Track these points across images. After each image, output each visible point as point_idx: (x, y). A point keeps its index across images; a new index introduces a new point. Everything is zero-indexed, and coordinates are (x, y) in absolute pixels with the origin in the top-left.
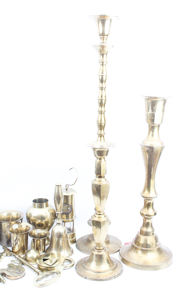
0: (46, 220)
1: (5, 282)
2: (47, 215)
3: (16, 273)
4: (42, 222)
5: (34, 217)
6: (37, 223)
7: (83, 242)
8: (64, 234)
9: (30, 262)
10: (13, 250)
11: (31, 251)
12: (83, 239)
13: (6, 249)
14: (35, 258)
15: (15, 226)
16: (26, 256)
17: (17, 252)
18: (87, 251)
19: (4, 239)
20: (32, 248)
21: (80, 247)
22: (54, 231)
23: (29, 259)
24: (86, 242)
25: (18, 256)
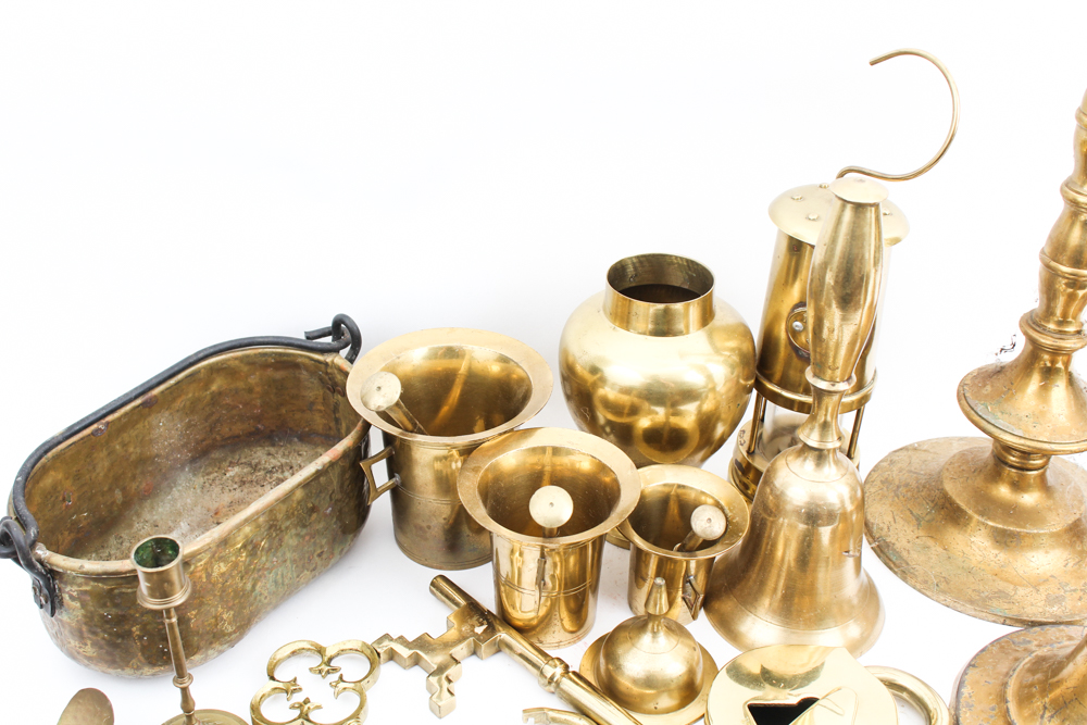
0: (708, 406)
2: (710, 377)
4: (674, 420)
5: (627, 391)
6: (644, 423)
7: (912, 513)
8: (850, 507)
9: (649, 713)
10: (510, 610)
11: (646, 638)
12: (898, 487)
13: (462, 602)
14: (673, 686)
15: (552, 504)
16: (611, 667)
17: (535, 622)
18: (970, 591)
19: (429, 527)
20: (653, 628)
21: (905, 554)
22: (782, 493)
23: (636, 690)
24: (933, 519)
25: (559, 670)
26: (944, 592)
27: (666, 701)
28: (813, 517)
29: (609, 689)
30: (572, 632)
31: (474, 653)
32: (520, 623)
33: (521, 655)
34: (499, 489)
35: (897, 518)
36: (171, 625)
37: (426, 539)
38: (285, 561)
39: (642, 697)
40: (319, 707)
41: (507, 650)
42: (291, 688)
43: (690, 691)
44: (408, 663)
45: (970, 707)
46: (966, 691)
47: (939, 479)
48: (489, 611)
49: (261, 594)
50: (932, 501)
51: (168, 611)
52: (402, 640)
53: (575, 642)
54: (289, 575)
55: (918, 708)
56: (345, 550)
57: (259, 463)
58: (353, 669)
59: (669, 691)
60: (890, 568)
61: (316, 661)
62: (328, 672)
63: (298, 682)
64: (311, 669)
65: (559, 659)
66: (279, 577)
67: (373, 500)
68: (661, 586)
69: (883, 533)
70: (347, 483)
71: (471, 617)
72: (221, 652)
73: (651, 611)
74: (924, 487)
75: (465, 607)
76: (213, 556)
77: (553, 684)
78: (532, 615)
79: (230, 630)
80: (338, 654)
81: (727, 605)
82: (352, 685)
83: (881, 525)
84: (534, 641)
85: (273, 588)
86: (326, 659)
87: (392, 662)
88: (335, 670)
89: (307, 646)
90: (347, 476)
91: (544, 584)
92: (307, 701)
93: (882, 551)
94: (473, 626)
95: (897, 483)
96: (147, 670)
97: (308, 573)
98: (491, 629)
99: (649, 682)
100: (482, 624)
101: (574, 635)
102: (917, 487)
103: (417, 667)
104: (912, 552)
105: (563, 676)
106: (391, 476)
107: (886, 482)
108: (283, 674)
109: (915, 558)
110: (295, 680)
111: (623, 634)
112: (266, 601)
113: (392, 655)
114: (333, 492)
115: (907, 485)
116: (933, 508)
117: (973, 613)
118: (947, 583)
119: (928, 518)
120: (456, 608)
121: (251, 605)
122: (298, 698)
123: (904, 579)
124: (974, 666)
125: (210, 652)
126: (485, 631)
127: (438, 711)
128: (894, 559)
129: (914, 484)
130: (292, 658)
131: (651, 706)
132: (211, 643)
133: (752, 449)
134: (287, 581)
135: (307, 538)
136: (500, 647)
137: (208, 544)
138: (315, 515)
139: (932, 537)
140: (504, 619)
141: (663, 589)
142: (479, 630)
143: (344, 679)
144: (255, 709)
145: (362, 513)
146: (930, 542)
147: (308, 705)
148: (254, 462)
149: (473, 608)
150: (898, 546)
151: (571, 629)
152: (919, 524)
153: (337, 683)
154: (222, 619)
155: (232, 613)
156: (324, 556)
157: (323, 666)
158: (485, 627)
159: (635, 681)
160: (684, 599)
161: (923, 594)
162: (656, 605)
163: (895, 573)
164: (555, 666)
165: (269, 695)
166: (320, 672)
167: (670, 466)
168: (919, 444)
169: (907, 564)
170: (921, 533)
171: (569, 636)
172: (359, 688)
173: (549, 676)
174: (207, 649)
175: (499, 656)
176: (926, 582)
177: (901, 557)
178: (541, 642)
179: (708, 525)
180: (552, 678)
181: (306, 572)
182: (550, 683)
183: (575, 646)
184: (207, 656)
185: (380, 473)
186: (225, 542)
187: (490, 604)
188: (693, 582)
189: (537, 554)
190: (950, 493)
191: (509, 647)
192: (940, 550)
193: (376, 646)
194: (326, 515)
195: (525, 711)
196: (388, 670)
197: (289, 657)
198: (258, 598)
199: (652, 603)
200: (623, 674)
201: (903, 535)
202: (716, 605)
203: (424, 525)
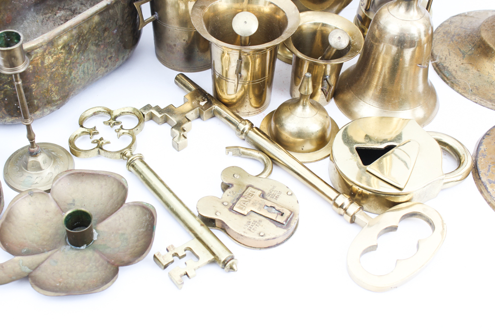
1: (234, 266)
3: (268, 221)
7: (460, 50)
8: (424, 39)
9: (299, 152)
10: (221, 94)
11: (299, 109)
12: (453, 36)
13: (193, 88)
14: (313, 137)
15: (245, 22)
16: (277, 126)
17: (235, 101)
18: (490, 95)
19: (175, 45)
20: (303, 102)
21: (454, 73)
22: (384, 27)
23: (291, 139)
24: (473, 54)
25: (247, 127)
26: (475, 94)
27: (308, 146)
28: (402, 42)
29: (276, 138)
30: (256, 108)
31: (199, 117)
32: (226, 101)
33: (226, 118)
34: (216, 21)
35: (451, 53)
36: (18, 85)
37: (173, 53)
38: (89, 60)
39: (295, 143)
40: (108, 143)
41: (218, 116)
42: (93, 132)
43: (322, 141)
44: (161, 120)
45: (484, 156)
46: (482, 148)
47: (479, 31)
48: (209, 94)
49: (75, 78)
50: (473, 43)
51: (16, 75)
52: (158, 109)
53: (258, 113)
54: (92, 69)
55: (454, 155)
56: (126, 57)
57: (76, 9)
58: (129, 123)
59: (310, 140)
60: (445, 81)
61: (107, 118)
62: (114, 124)
63: (97, 129)
64: (104, 122)
65: (248, 120)
66: (86, 69)
67: (142, 27)
68: (309, 77)
69: (442, 61)
70: (126, 15)
71: (198, 97)
72: (52, 111)
73: (303, 93)
74: (469, 36)
75: (195, 91)
76: (45, 51)
77: (244, 134)
78: (233, 96)
79: (57, 98)
80: (120, 115)
81: (347, 96)
82: (127, 131)
83: (441, 57)
84: (235, 111)
85: (82, 75)
86: (113, 117)
87: (151, 121)
88: (118, 123)
89: (103, 110)
90: (126, 11)
91: (241, 76)
92: (101, 139)
93: (440, 71)
94: (199, 102)
95: (453, 34)
96: (9, 119)
97: (103, 68)
98: (210, 104)
99: (300, 135)
100: (204, 101)
101: (258, 109)
102: (465, 36)
103: (166, 124)
104: (458, 72)
105: (249, 129)
106: (153, 13)
107: (446, 33)
108: (88, 125)
109: (460, 75)
110: (95, 128)
111: (285, 108)
112: (78, 83)
113: (152, 117)
114: (118, 20)
115: (459, 35)
116: (473, 47)
117: (491, 107)
118: (477, 89)
119: (469, 53)
120: (189, 92)
121: (69, 84)
122: (97, 137)
123: (452, 87)
124: (488, 134)
125: (45, 110)
126: (206, 104)
127: (177, 147)
128: (447, 75)
129: (463, 34)
130: (94, 116)
131: (300, 149)
132: (45, 105)
133: (368, 8)
134: (90, 72)
135: (102, 47)
136: (214, 114)
137: (41, 43)
138: (106, 34)
139: (471, 64)
140: (218, 99)
141: (310, 79)
142: (202, 103)
143: (123, 128)
144: (71, 142)
145: (136, 36)
146: (470, 67)
147: (102, 141)
148: (73, 8)
149: (199, 92)
150: (450, 68)
151: (256, 106)
152: (464, 57)
153: (119, 130)
154: (52, 91)
155: (58, 87)
156: (113, 59)
157: (111, 121)
158: (206, 102)
159: (291, 134)
160: (322, 90)
161: (463, 95)
162: (305, 89)
163: (447, 83)
164: (246, 124)
165: (80, 136)
166: (110, 124)
167: (318, 13)
168: (468, 13)
169: (455, 78)
170: (465, 61)
171: (255, 110)
172: (131, 133)
173: (241, 130)
174: (43, 108)
175: (214, 119)
176: (465, 89)
177: (452, 75)
178: (238, 112)
179: (338, 40)
180: (243, 131)
181: (102, 68)
182: (242, 133)
183: (258, 115)
184: (43, 112)
185: (146, 10)
186: (51, 43)
187: (210, 90)
188: (328, 80)
189: (237, 57)
190: (484, 38)
191: (220, 114)
192: (475, 71)
193: (142, 111)
194: (113, 34)
195: (227, 148)
196: (149, 125)
197: (92, 115)
198: (73, 80)
199: (303, 87)
200: (284, 129)
201: (454, 63)
202: (341, 96)
203: (172, 44)
